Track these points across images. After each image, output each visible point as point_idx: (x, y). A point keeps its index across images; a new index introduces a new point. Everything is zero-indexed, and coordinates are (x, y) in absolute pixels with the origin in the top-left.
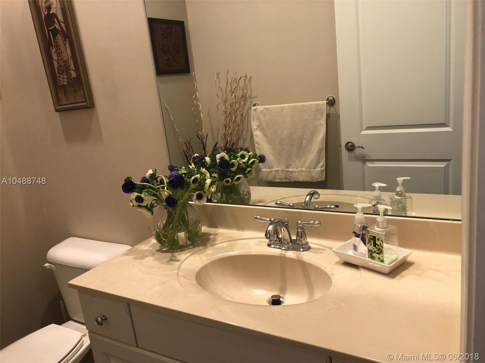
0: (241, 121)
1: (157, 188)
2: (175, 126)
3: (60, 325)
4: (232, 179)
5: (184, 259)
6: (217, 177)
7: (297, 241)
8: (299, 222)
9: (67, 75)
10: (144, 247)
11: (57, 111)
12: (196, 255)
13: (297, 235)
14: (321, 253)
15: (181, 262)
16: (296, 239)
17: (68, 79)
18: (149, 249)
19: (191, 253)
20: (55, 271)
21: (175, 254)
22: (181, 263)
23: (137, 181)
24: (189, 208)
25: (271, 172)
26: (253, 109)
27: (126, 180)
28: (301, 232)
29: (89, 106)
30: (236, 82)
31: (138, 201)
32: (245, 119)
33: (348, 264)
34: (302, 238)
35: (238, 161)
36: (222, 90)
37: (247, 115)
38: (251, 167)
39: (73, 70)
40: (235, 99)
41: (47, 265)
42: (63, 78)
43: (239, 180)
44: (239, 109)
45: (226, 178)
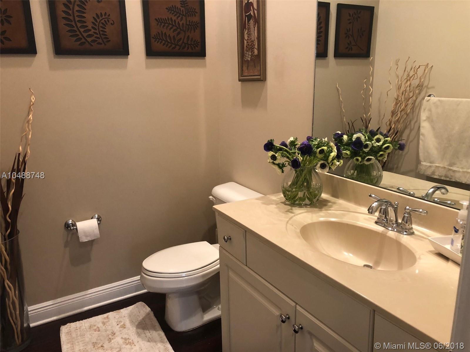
0: (412, 111)
1: (291, 152)
2: (342, 107)
3: (211, 244)
4: (363, 159)
5: (298, 213)
6: (349, 154)
7: (401, 224)
8: (408, 207)
9: (251, 52)
10: (274, 198)
11: (240, 80)
12: (310, 214)
13: (403, 220)
14: (422, 240)
15: (295, 214)
16: (401, 222)
17: (252, 55)
18: (276, 200)
19: (306, 211)
20: (215, 203)
21: (294, 208)
22: (295, 216)
23: (277, 144)
24: (313, 174)
25: (430, 166)
26: (426, 99)
27: (269, 141)
28: (407, 217)
29: (262, 79)
30: (414, 71)
31: (273, 159)
32: (416, 108)
33: (441, 255)
34: (407, 223)
35: (372, 143)
36: (398, 77)
37: (420, 105)
38: (385, 152)
39: (256, 49)
40: (410, 87)
41: (211, 197)
42: (249, 55)
43: (370, 161)
44: (411, 97)
45: (358, 156)
